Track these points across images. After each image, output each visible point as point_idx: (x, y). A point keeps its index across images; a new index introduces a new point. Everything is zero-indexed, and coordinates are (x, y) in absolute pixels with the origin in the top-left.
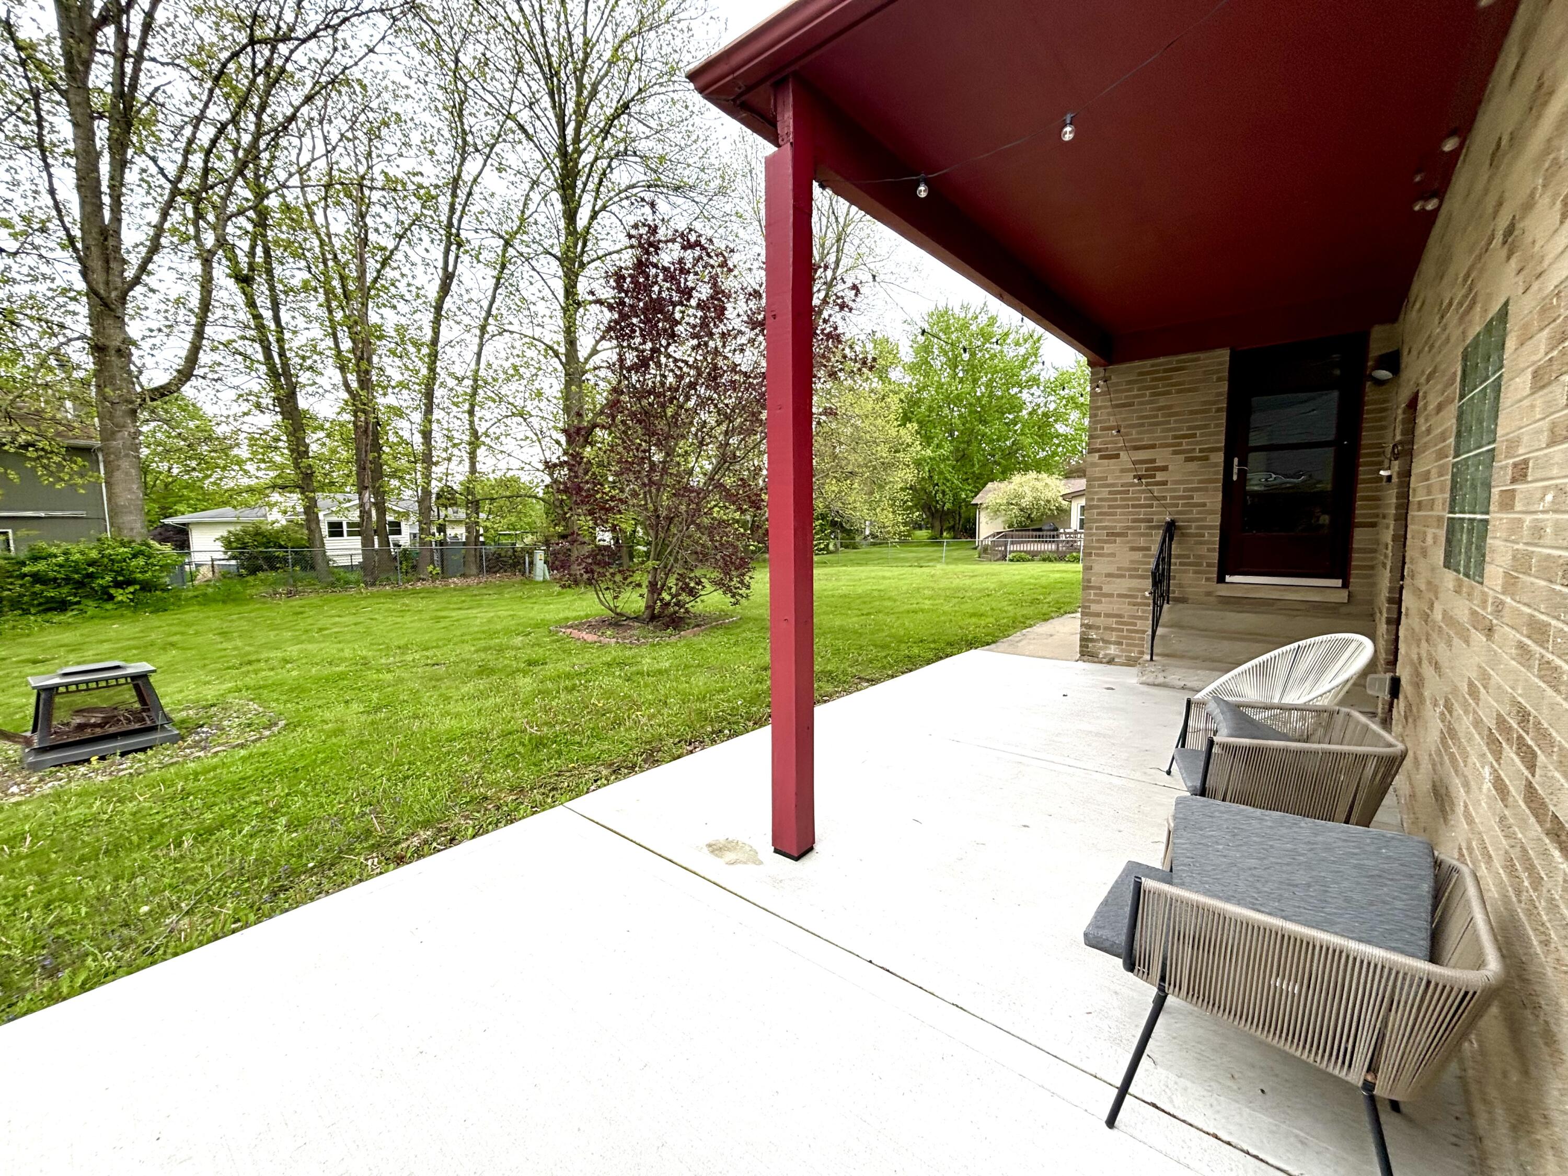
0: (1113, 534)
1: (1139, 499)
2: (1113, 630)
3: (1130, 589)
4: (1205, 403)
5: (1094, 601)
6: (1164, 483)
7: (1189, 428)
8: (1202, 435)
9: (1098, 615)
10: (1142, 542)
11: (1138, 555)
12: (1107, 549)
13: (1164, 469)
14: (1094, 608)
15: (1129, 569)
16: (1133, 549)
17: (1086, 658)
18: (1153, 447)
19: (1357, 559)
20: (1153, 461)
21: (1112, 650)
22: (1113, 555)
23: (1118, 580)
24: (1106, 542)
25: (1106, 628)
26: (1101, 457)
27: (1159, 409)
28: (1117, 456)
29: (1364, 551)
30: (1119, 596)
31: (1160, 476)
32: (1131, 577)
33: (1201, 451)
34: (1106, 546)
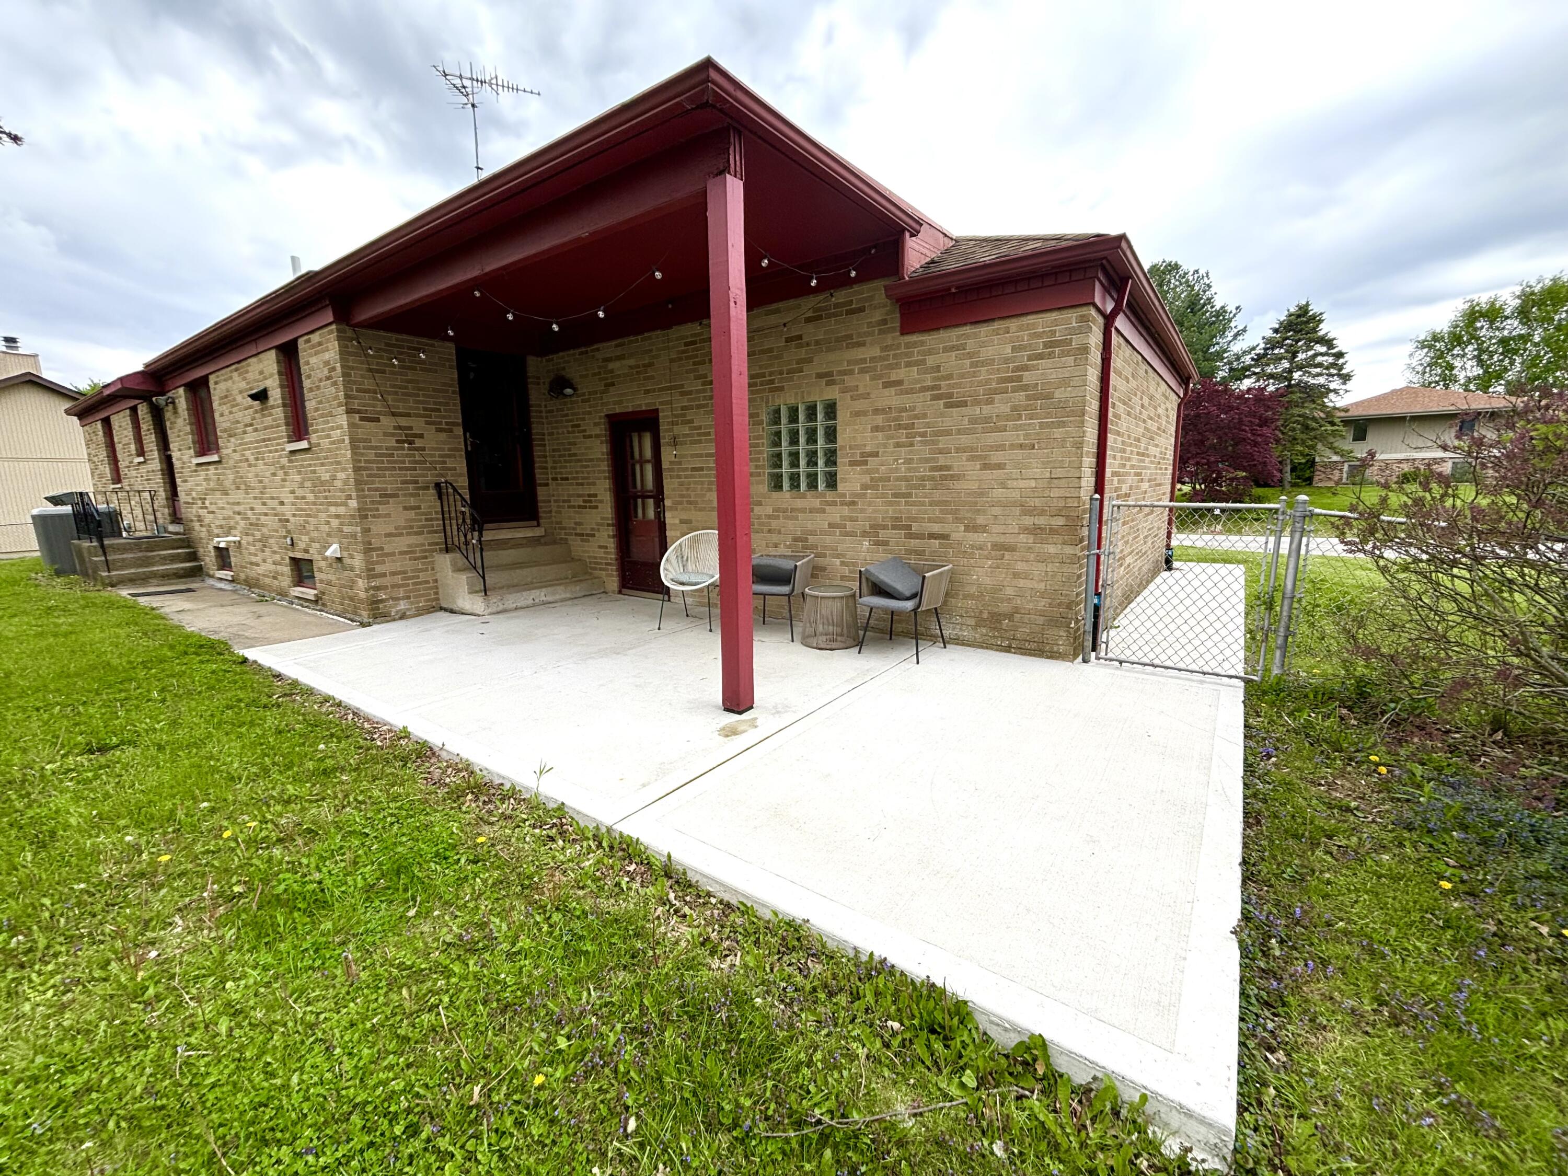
0: (386, 496)
1: (404, 462)
2: (399, 586)
3: (409, 546)
4: (444, 384)
5: (378, 563)
6: (423, 449)
7: (435, 403)
8: (446, 411)
9: (384, 575)
10: (412, 502)
11: (412, 514)
12: (383, 509)
13: (421, 436)
14: (379, 569)
15: (405, 528)
16: (405, 508)
17: (379, 620)
18: (408, 415)
19: (542, 508)
20: (411, 428)
21: (402, 605)
22: (388, 515)
23: (397, 539)
24: (380, 503)
25: (393, 586)
26: (362, 419)
27: (409, 381)
28: (378, 420)
29: (544, 501)
30: (401, 553)
31: (418, 443)
32: (409, 534)
33: (447, 423)
34: (380, 507)
